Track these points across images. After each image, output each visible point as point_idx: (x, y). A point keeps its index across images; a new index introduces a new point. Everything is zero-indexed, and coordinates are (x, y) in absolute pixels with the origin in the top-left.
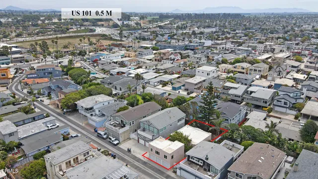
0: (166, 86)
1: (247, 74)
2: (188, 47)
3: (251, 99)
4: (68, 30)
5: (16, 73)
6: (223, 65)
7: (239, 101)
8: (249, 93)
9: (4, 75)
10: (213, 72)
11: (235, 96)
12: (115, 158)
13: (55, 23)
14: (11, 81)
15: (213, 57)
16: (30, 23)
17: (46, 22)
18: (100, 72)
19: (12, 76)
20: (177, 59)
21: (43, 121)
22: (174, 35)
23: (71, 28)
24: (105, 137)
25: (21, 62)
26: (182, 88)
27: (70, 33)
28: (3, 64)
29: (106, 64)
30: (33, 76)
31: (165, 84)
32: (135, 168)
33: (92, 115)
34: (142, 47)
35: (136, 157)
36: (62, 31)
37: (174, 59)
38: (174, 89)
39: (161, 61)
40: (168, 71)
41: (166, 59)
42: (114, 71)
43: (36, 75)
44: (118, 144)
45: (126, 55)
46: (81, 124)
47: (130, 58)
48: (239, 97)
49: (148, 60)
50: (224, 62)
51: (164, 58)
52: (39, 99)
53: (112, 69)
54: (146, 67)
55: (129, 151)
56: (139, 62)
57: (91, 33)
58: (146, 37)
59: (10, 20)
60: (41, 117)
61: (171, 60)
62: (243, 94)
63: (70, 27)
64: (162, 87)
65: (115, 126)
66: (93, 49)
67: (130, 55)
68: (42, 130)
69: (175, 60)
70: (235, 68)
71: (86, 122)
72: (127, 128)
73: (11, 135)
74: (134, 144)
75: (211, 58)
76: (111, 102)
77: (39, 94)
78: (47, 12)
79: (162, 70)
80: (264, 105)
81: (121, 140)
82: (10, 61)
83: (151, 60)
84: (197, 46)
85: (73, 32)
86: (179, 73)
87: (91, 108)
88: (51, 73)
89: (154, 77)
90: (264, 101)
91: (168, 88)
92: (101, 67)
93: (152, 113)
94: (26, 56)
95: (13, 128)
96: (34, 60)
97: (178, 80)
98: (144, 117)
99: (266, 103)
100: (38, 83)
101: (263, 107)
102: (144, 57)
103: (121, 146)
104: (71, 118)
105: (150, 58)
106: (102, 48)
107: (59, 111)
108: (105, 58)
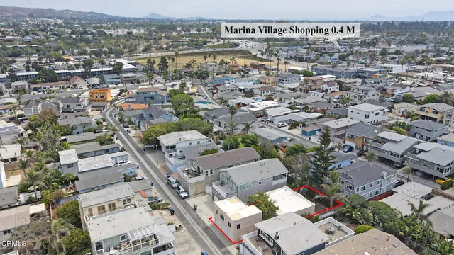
0: (295, 128)
1: (441, 122)
2: (361, 74)
3: (417, 163)
4: (205, 44)
5: (119, 95)
6: (404, 104)
7: (397, 163)
8: (417, 151)
9: (103, 97)
10: (377, 114)
11: (392, 154)
12: (172, 214)
13: (191, 35)
14: (109, 104)
15: (393, 91)
16: (163, 35)
17: (183, 33)
18: (216, 102)
19: (111, 99)
20: (332, 90)
21: (114, 155)
22: (348, 55)
23: (209, 42)
24: (175, 185)
25: (132, 83)
26: (318, 133)
27: (206, 47)
28: (112, 84)
29: (227, 91)
30: (132, 100)
31: (294, 125)
32: (191, 233)
33: (171, 155)
34: (290, 70)
35: (200, 218)
36: (196, 45)
37: (327, 90)
38: (304, 133)
39: (307, 92)
40: (309, 107)
41: (315, 90)
42: (233, 102)
43: (135, 100)
44: (186, 197)
45: (261, 80)
46: (156, 165)
47: (265, 86)
48: (398, 156)
49: (289, 89)
50: (408, 99)
51: (313, 88)
52: (126, 129)
53: (231, 99)
54: (281, 99)
55: (195, 208)
56: (275, 91)
57: (231, 49)
58: (305, 57)
59: (142, 31)
60: (115, 150)
61: (323, 91)
62: (406, 152)
63: (208, 40)
64: (289, 129)
65: (188, 173)
66: (222, 70)
67: (267, 81)
68: (107, 166)
69: (329, 91)
70: (421, 110)
71: (163, 164)
72: (202, 177)
73: (70, 165)
74: (207, 200)
75: (389, 91)
76: (201, 142)
77: (130, 122)
78: (192, 21)
79: (301, 104)
80: (438, 174)
81: (191, 192)
82: (119, 80)
83: (294, 89)
84: (376, 72)
85: (210, 47)
86: (324, 111)
87: (173, 147)
88: (152, 98)
89: (283, 113)
90: (438, 169)
91: (297, 132)
92: (219, 94)
93: (243, 163)
94: (138, 75)
95: (74, 159)
96: (147, 81)
97: (315, 121)
98: (229, 167)
99: (442, 171)
100: (133, 109)
101: (437, 178)
102: (284, 85)
103: (188, 201)
104: (149, 156)
105: (292, 87)
106: (235, 69)
107: (140, 145)
108: (231, 83)
